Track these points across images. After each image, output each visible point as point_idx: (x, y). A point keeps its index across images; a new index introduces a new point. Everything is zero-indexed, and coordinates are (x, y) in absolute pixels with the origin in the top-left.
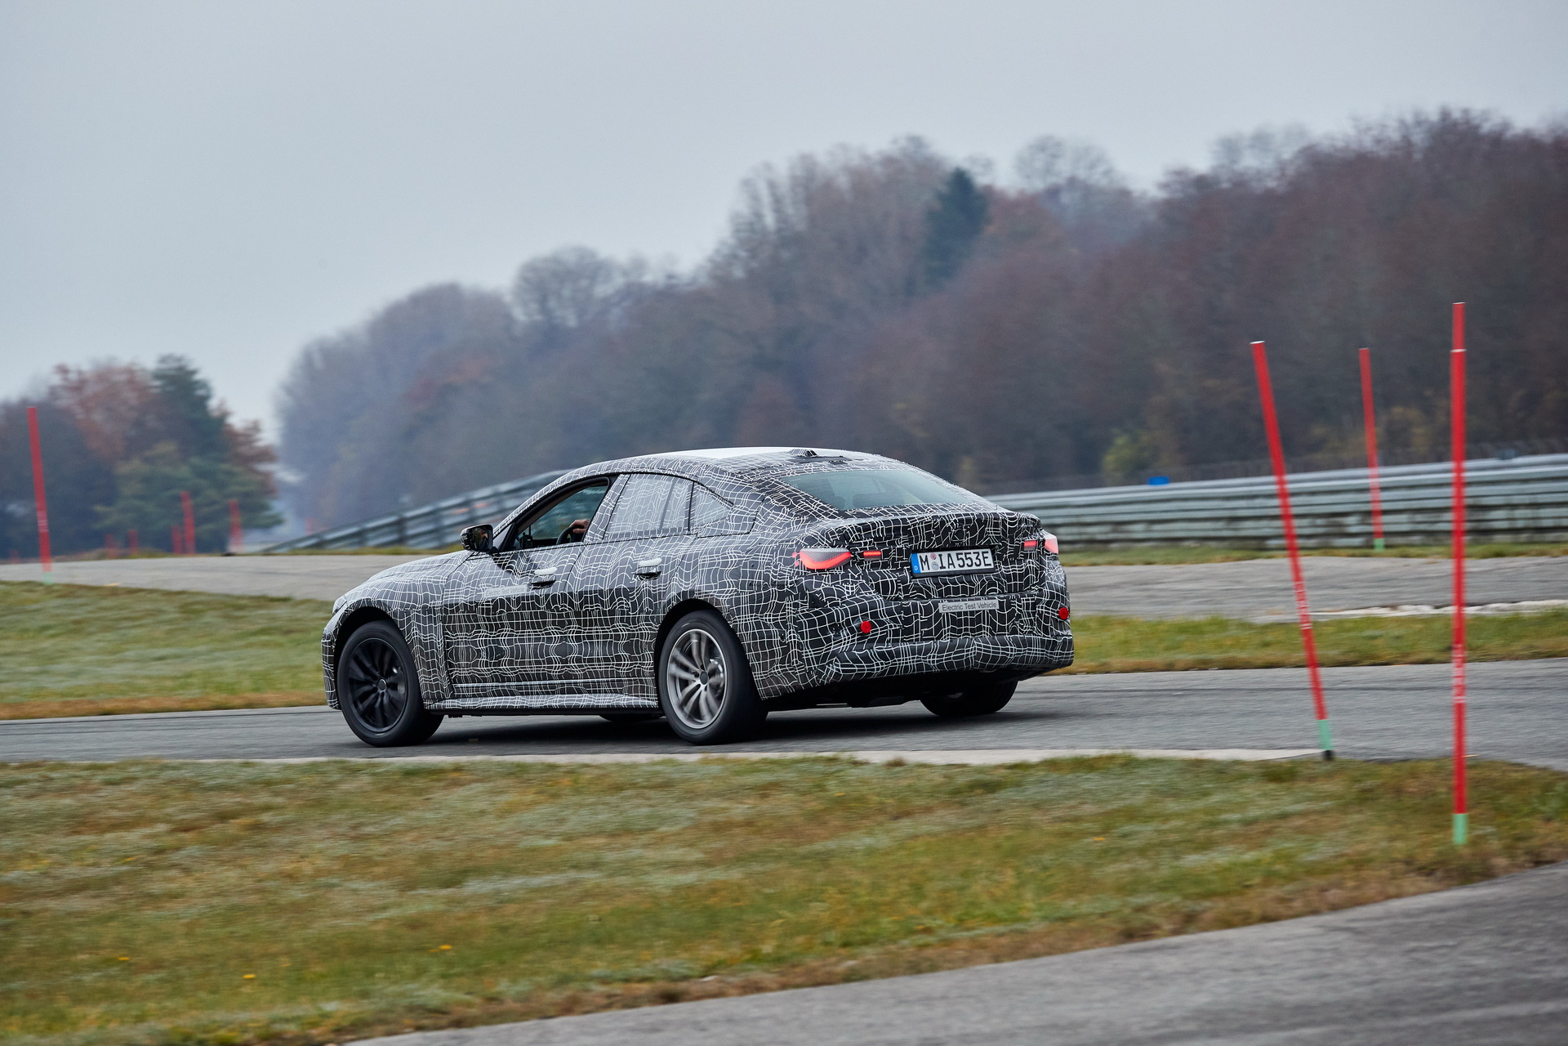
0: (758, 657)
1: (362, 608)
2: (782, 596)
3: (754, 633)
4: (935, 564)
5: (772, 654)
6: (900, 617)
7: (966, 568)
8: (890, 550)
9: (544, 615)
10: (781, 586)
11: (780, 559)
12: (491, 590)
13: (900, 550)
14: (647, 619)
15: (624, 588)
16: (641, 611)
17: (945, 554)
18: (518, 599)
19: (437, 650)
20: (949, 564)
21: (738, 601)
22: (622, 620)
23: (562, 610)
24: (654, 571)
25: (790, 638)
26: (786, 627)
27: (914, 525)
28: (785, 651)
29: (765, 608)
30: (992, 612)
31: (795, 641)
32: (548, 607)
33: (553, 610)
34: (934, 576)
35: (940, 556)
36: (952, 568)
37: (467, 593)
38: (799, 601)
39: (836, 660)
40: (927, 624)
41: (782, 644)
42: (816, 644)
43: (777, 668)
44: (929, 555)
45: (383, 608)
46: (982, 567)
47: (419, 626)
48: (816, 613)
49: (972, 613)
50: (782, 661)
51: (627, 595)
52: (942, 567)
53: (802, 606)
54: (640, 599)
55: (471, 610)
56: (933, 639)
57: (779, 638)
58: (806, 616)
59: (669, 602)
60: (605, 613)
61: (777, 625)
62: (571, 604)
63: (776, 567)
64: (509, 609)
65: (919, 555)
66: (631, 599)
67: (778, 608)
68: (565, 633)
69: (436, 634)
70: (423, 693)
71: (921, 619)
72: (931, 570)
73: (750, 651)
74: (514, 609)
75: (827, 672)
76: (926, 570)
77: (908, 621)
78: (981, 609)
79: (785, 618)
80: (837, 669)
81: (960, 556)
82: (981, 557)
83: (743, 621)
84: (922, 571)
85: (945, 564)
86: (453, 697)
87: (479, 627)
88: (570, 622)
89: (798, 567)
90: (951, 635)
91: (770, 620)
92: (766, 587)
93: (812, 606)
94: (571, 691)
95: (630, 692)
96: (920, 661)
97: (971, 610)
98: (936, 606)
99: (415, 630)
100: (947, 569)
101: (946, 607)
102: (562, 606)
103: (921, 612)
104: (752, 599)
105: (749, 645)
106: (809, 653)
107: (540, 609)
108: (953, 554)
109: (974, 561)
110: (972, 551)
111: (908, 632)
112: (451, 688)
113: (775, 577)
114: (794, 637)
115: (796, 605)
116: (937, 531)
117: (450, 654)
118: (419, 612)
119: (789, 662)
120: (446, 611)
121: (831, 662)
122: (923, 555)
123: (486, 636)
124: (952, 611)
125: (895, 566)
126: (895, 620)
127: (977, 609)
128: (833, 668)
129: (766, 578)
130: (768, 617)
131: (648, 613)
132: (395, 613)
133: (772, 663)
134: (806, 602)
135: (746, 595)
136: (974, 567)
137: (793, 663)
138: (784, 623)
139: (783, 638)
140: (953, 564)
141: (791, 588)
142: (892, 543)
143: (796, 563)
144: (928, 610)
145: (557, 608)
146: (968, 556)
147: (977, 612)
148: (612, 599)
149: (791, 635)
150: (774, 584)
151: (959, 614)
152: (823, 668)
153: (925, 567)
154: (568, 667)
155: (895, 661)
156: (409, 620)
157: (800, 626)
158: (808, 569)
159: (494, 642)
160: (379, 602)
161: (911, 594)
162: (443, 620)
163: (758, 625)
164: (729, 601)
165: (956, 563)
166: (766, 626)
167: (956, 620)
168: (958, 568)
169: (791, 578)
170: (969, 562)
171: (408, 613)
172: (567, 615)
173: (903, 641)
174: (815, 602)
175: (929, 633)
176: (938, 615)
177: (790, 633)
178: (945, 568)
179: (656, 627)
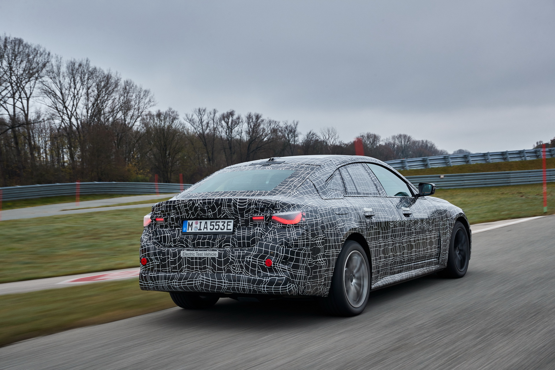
4: (196, 227)
6: (160, 257)
7: (214, 231)
8: (167, 218)
13: (172, 218)
17: (203, 222)
20: (204, 228)
27: (178, 204)
30: (213, 259)
34: (195, 234)
35: (201, 223)
36: (205, 230)
40: (174, 263)
44: (194, 222)
46: (225, 230)
49: (200, 258)
52: (200, 229)
56: (177, 272)
65: (188, 221)
71: (171, 259)
72: (193, 231)
76: (190, 231)
77: (164, 260)
78: (206, 256)
81: (212, 224)
82: (226, 225)
84: (187, 231)
85: (202, 228)
90: (188, 270)
96: (169, 284)
97: (200, 256)
98: (179, 253)
100: (202, 231)
101: (185, 253)
103: (171, 256)
108: (209, 222)
109: (221, 226)
110: (221, 221)
111: (164, 266)
116: (191, 209)
122: (190, 222)
124: (188, 256)
125: (171, 227)
126: (157, 259)
127: (204, 256)
136: (220, 230)
140: (207, 228)
142: (169, 214)
144: (175, 255)
146: (217, 223)
147: (203, 258)
151: (192, 258)
153: (190, 229)
155: (156, 282)
161: (177, 244)
165: (209, 227)
167: (190, 261)
168: (209, 231)
170: (217, 227)
173: (162, 271)
175: (175, 268)
176: (180, 258)
178: (201, 230)
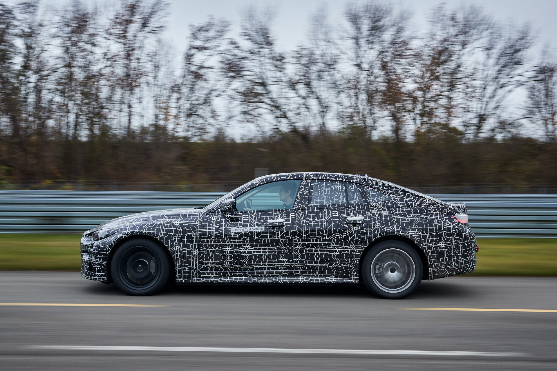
0: (434, 262)
1: (135, 235)
2: (450, 235)
3: (434, 252)
5: (443, 260)
9: (278, 241)
10: (449, 230)
11: (446, 219)
12: (236, 228)
14: (355, 244)
15: (339, 229)
16: (352, 240)
18: (259, 234)
19: (192, 255)
21: (424, 237)
22: (336, 244)
23: (292, 239)
24: (361, 222)
25: (453, 253)
26: (451, 249)
28: (449, 259)
29: (440, 240)
31: (455, 255)
32: (282, 237)
33: (286, 239)
37: (217, 229)
38: (459, 237)
39: (473, 263)
41: (448, 256)
42: (465, 256)
43: (444, 266)
45: (152, 235)
47: (180, 245)
48: (467, 243)
50: (447, 264)
51: (341, 232)
53: (460, 239)
54: (351, 235)
55: (221, 237)
57: (447, 253)
58: (462, 244)
59: (375, 236)
60: (324, 241)
61: (446, 248)
62: (299, 236)
63: (445, 222)
64: (251, 237)
66: (344, 235)
67: (447, 240)
68: (292, 249)
69: (192, 247)
70: (177, 275)
73: (430, 258)
74: (255, 238)
75: (469, 268)
79: (451, 245)
80: (473, 267)
83: (428, 246)
86: (199, 277)
87: (226, 245)
88: (297, 244)
89: (457, 222)
91: (443, 245)
92: (440, 231)
93: (465, 240)
94: (291, 275)
95: (336, 276)
99: (176, 247)
102: (292, 237)
104: (432, 236)
105: (430, 256)
106: (461, 260)
107: (276, 238)
112: (199, 273)
113: (445, 227)
114: (455, 253)
115: (457, 239)
117: (203, 258)
118: (180, 238)
119: (451, 263)
120: (200, 238)
121: (471, 264)
123: (231, 250)
128: (471, 266)
129: (440, 227)
130: (442, 244)
131: (357, 240)
132: (162, 238)
133: (441, 265)
134: (462, 238)
135: (429, 234)
137: (453, 264)
138: (450, 247)
139: (449, 253)
141: (454, 231)
143: (455, 221)
145: (289, 238)
148: (330, 234)
149: (454, 252)
150: (444, 230)
152: (467, 266)
154: (293, 264)
156: (172, 241)
157: (459, 248)
158: (461, 224)
159: (236, 252)
160: (148, 233)
162: (198, 242)
163: (436, 247)
164: (419, 237)
166: (440, 248)
169: (454, 227)
171: (171, 238)
172: (296, 241)
174: (466, 238)
177: (453, 251)
179: (363, 248)
